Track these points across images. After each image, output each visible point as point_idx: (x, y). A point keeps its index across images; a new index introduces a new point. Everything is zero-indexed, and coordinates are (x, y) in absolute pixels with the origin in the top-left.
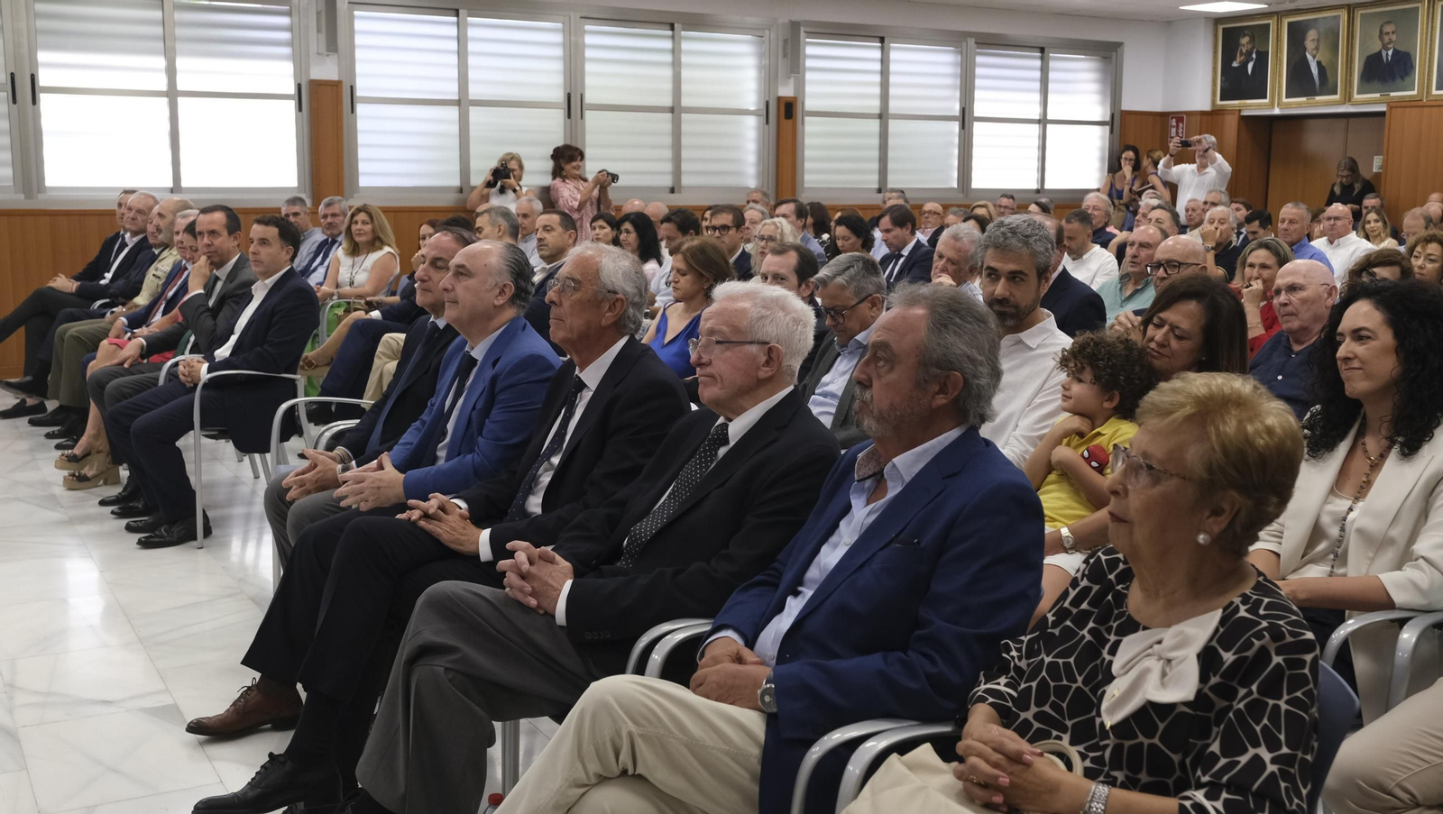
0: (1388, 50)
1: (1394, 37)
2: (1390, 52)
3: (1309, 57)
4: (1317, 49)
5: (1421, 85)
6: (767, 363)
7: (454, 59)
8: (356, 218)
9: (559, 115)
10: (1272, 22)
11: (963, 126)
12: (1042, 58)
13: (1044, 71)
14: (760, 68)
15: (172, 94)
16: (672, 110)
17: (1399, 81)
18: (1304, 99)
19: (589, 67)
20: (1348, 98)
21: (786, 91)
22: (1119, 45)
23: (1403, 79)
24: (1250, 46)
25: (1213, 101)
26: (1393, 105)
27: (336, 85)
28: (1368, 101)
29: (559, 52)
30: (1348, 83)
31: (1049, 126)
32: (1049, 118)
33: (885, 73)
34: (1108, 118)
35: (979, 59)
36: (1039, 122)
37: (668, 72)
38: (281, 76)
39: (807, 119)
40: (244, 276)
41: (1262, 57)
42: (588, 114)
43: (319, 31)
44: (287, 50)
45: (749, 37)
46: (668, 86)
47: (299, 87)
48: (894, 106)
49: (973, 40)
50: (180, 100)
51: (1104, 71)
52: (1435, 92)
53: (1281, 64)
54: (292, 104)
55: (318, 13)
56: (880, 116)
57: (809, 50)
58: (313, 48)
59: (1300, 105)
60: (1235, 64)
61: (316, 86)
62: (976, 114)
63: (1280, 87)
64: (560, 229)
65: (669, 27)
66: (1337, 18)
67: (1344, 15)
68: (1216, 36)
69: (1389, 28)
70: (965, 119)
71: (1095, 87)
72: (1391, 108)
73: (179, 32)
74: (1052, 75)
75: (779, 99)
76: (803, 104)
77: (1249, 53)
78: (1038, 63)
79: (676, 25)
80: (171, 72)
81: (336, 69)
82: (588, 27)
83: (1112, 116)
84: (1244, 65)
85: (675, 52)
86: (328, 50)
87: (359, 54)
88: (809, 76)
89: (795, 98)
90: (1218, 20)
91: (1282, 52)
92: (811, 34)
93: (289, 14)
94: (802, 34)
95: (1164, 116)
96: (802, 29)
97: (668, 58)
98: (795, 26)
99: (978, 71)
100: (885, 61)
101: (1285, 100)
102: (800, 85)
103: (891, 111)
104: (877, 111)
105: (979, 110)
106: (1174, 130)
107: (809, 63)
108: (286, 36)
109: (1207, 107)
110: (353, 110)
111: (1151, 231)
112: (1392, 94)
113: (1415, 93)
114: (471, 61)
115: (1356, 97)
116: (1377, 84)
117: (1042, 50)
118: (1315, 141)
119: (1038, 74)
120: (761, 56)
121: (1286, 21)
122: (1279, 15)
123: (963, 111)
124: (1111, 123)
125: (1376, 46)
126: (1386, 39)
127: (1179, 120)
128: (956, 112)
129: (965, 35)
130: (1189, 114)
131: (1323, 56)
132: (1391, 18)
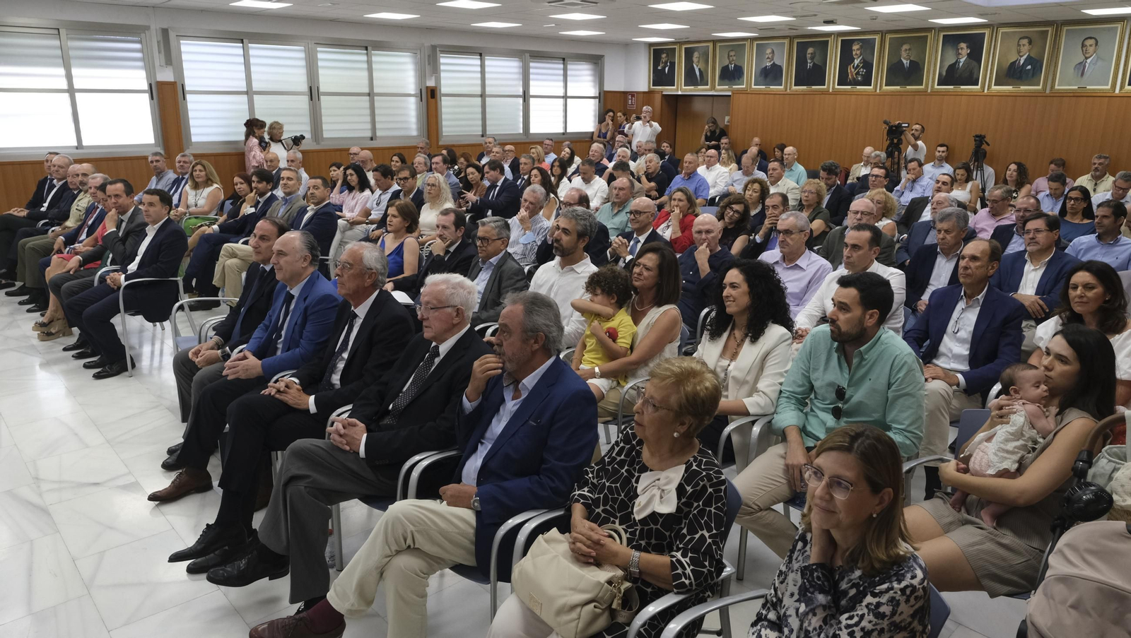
0: (731, 64)
1: (734, 58)
2: (733, 66)
3: (695, 66)
4: (698, 62)
5: (747, 82)
6: (457, 315)
7: (243, 68)
8: (195, 168)
9: (306, 98)
10: (677, 47)
11: (524, 101)
12: (564, 64)
13: (565, 70)
14: (416, 70)
15: (71, 91)
16: (369, 95)
17: (737, 80)
18: (693, 87)
19: (321, 71)
20: (713, 88)
21: (431, 83)
22: (603, 56)
23: (739, 79)
24: (666, 59)
25: (649, 86)
26: (735, 92)
27: (173, 84)
28: (722, 89)
29: (303, 63)
30: (713, 80)
31: (568, 100)
32: (568, 95)
33: (483, 72)
34: (597, 95)
35: (532, 64)
36: (563, 97)
37: (366, 74)
38: (138, 79)
39: (443, 98)
40: (139, 220)
41: (673, 65)
42: (322, 98)
43: (159, 52)
44: (140, 64)
45: (409, 54)
46: (366, 82)
47: (150, 86)
48: (489, 90)
49: (528, 55)
50: (78, 95)
51: (594, 70)
52: (753, 87)
53: (682, 69)
54: (147, 96)
55: (158, 42)
56: (481, 96)
57: (442, 60)
58: (157, 63)
59: (691, 90)
60: (659, 68)
61: (161, 85)
62: (531, 94)
63: (681, 80)
64: (322, 188)
65: (364, 48)
66: (708, 46)
67: (711, 45)
68: (650, 53)
69: (732, 53)
70: (526, 96)
71: (590, 78)
72: (733, 93)
73: (72, 53)
74: (569, 73)
75: (427, 87)
76: (440, 90)
77: (666, 63)
78: (562, 66)
79: (369, 48)
80: (69, 77)
81: (172, 75)
82: (318, 49)
83: (600, 94)
84: (664, 68)
85: (369, 63)
86: (167, 64)
87: (185, 65)
88: (442, 75)
89: (436, 87)
90: (651, 45)
91: (682, 63)
92: (443, 52)
93: (140, 42)
94: (438, 52)
95: (625, 93)
96: (438, 49)
97: (365, 66)
98: (434, 48)
99: (531, 71)
100: (483, 66)
101: (684, 87)
102: (438, 80)
103: (487, 93)
104: (480, 93)
105: (532, 92)
106: (630, 101)
107: (442, 67)
108: (139, 55)
109: (646, 89)
110: (184, 98)
111: (625, 181)
112: (734, 87)
113: (744, 86)
114: (253, 68)
115: (717, 87)
116: (727, 81)
117: (564, 59)
118: (698, 106)
119: (562, 72)
120: (416, 64)
121: (684, 47)
122: (680, 43)
123: (524, 92)
124: (599, 97)
125: (726, 62)
126: (731, 58)
127: (633, 96)
128: (521, 93)
129: (524, 52)
130: (637, 93)
131: (702, 66)
132: (733, 48)
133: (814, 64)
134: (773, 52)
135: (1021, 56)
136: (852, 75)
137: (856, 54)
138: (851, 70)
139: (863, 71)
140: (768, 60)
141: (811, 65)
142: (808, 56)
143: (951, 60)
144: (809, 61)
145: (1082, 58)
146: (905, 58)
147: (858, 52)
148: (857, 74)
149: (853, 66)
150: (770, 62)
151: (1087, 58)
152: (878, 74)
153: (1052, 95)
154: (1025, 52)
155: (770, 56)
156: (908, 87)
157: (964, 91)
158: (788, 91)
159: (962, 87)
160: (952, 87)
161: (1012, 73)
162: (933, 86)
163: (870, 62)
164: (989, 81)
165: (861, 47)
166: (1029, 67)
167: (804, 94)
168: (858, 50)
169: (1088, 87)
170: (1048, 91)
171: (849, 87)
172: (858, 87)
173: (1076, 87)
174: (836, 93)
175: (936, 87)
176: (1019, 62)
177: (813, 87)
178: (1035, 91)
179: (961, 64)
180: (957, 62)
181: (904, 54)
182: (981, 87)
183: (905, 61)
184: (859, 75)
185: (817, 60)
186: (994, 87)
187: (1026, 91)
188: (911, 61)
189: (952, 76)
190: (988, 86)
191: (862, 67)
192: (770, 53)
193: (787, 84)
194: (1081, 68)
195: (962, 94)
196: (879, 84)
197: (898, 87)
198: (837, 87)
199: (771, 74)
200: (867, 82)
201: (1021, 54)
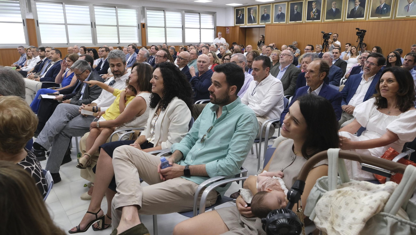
0: (265, 14)
1: (266, 11)
2: (266, 14)
3: (251, 15)
4: (253, 13)
5: (271, 21)
7: (63, 14)
9: (90, 27)
10: (244, 8)
11: (183, 29)
12: (199, 15)
13: (200, 18)
14: (137, 17)
16: (117, 26)
17: (267, 20)
20: (258, 24)
21: (143, 22)
22: (216, 12)
23: (268, 20)
24: (241, 13)
25: (235, 24)
26: (267, 25)
27: (33, 20)
28: (262, 24)
29: (89, 13)
30: (259, 21)
32: (201, 28)
33: (165, 18)
34: (214, 28)
35: (186, 15)
36: (199, 28)
37: (115, 17)
38: (19, 18)
39: (148, 28)
41: (243, 15)
42: (96, 27)
43: (27, 7)
44: (19, 12)
45: (135, 10)
46: (115, 21)
47: (23, 20)
49: (184, 11)
51: (213, 18)
52: (274, 22)
53: (246, 17)
54: (22, 24)
55: (26, 3)
57: (148, 13)
58: (26, 11)
60: (238, 17)
61: (28, 20)
62: (186, 27)
65: (115, 7)
66: (256, 7)
67: (257, 6)
68: (235, 11)
69: (265, 9)
71: (211, 21)
72: (266, 26)
74: (201, 19)
75: (141, 23)
76: (147, 25)
77: (241, 14)
78: (199, 16)
79: (116, 7)
81: (33, 17)
82: (95, 7)
83: (215, 27)
84: (240, 17)
85: (116, 13)
86: (30, 12)
87: (39, 13)
88: (148, 18)
89: (145, 23)
90: (235, 7)
91: (246, 14)
92: (147, 9)
93: (19, 3)
94: (145, 10)
95: (225, 27)
96: (145, 8)
99: (185, 18)
101: (247, 24)
102: (146, 20)
103: (167, 26)
104: (164, 26)
106: (227, 30)
107: (148, 16)
108: (19, 8)
109: (233, 26)
110: (38, 26)
112: (266, 23)
113: (270, 23)
114: (67, 14)
115: (260, 23)
116: (264, 21)
117: (199, 13)
118: (255, 32)
119: (198, 18)
120: (137, 14)
121: (247, 8)
122: (246, 6)
123: (183, 26)
125: (263, 13)
126: (265, 11)
127: (228, 28)
128: (181, 26)
129: (182, 10)
130: (230, 27)
131: (254, 15)
132: (266, 7)
133: (297, 12)
134: (281, 8)
135: (382, 4)
136: (312, 16)
137: (314, 7)
138: (312, 14)
139: (316, 14)
140: (279, 11)
141: (296, 12)
142: (295, 9)
143: (352, 7)
144: (295, 11)
145: (407, 4)
146: (333, 8)
147: (315, 6)
148: (314, 15)
149: (313, 12)
150: (280, 12)
151: (410, 3)
152: (323, 15)
153: (395, 20)
154: (383, 2)
155: (280, 10)
156: (335, 20)
157: (358, 20)
158: (287, 23)
159: (357, 18)
160: (353, 19)
161: (378, 12)
162: (345, 19)
163: (320, 10)
164: (368, 15)
165: (316, 4)
166: (385, 9)
167: (293, 24)
168: (314, 5)
169: (410, 16)
170: (393, 18)
171: (311, 21)
172: (315, 21)
173: (405, 16)
174: (306, 23)
175: (346, 19)
176: (381, 7)
177: (297, 21)
178: (388, 19)
179: (356, 9)
180: (355, 8)
181: (333, 6)
182: (365, 18)
183: (333, 9)
184: (315, 15)
185: (298, 10)
186: (370, 18)
187: (384, 19)
188: (336, 9)
189: (353, 14)
190: (368, 18)
191: (316, 12)
192: (280, 9)
193: (287, 21)
194: (407, 8)
195: (357, 22)
196: (323, 19)
197: (331, 20)
198: (306, 21)
199: (281, 17)
200: (318, 18)
201: (382, 3)
